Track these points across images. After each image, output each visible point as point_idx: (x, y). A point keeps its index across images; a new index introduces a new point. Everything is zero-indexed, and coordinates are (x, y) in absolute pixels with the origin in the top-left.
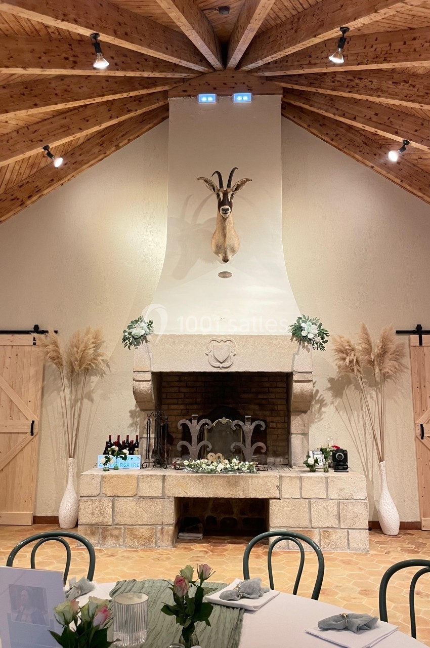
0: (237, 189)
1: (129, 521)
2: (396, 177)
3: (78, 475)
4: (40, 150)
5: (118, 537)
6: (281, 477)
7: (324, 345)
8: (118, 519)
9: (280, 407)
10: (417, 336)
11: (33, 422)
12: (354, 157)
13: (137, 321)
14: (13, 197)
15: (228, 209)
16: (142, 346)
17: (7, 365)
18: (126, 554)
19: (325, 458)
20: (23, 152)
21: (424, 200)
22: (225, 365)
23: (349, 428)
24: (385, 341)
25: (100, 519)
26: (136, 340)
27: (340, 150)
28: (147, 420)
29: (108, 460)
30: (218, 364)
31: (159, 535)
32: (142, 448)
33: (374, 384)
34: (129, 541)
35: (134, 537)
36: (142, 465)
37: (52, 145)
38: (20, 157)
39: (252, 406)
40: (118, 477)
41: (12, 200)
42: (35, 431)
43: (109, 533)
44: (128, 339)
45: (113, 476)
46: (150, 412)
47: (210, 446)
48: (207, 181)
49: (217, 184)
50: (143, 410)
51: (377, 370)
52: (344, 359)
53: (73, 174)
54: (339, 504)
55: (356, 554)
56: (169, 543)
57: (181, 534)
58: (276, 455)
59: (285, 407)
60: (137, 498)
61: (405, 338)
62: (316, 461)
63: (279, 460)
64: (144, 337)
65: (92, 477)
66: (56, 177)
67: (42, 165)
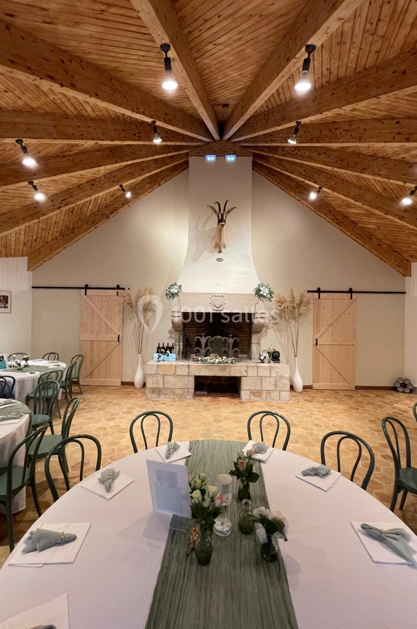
0: (228, 212)
1: (172, 387)
2: (313, 207)
3: (144, 362)
4: (118, 187)
5: (166, 394)
6: (248, 366)
7: (271, 299)
8: (166, 386)
9: (246, 330)
10: (318, 294)
11: (119, 335)
12: (290, 194)
13: (173, 285)
14: (102, 213)
15: (224, 225)
16: (176, 299)
17: (104, 305)
18: (171, 403)
19: (269, 356)
20: (109, 189)
21: (326, 220)
22: (220, 309)
23: (280, 340)
24: (302, 296)
25: (157, 386)
26: (173, 295)
27: (282, 189)
28: (178, 336)
29: (160, 357)
30: (216, 308)
31: (186, 393)
32: (176, 350)
33: (294, 318)
34: (172, 396)
35: (174, 394)
36: (176, 359)
37: (124, 185)
38: (107, 191)
39: (232, 329)
40: (166, 365)
41: (102, 215)
42: (120, 340)
43: (161, 393)
44: (169, 294)
45: (163, 365)
46: (180, 332)
47: (211, 350)
48: (212, 208)
49: (217, 209)
50: (176, 331)
51: (296, 311)
52: (281, 306)
53: (135, 200)
54: (276, 379)
55: (284, 403)
56: (192, 397)
57: (197, 392)
58: (243, 353)
59: (248, 329)
60: (175, 376)
61: (311, 294)
62: (265, 358)
63: (245, 356)
64: (177, 294)
65: (153, 366)
66: (126, 202)
67: (118, 195)
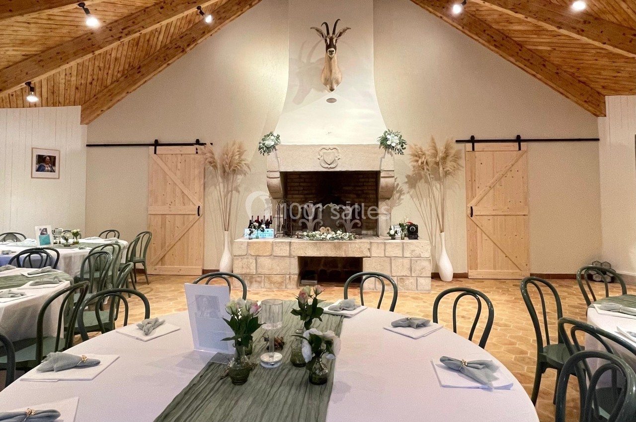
0: (340, 36)
1: (267, 272)
2: (459, 25)
3: (232, 242)
4: (195, 9)
5: (260, 282)
6: (371, 243)
7: (403, 151)
8: (260, 271)
9: (371, 196)
10: (471, 144)
11: (199, 207)
12: (427, 10)
13: (268, 135)
14: (176, 46)
15: (333, 51)
16: (272, 154)
17: (179, 167)
18: (266, 293)
19: (402, 230)
20: (182, 12)
21: (480, 42)
22: (332, 166)
23: (420, 210)
24: (447, 148)
25: (248, 271)
26: (269, 149)
27: (417, 4)
28: (277, 205)
29: (252, 232)
30: (327, 166)
31: (287, 281)
32: (274, 224)
33: (438, 179)
34: (267, 285)
35: (271, 282)
36: (275, 236)
37: (203, 6)
38: (180, 16)
39: (352, 196)
40: (259, 243)
41: (176, 48)
42: (201, 213)
43: (254, 280)
44: (263, 148)
45: (255, 243)
46: (279, 200)
47: (322, 223)
48: (317, 30)
49: (325, 32)
50: (275, 198)
51: (441, 169)
52: (417, 161)
53: (219, 27)
54: (411, 260)
55: (421, 293)
56: (295, 286)
57: (302, 281)
58: (368, 228)
59: (375, 196)
60: (272, 257)
61: (462, 145)
62: (396, 232)
63: (371, 232)
64: (274, 147)
65: (242, 243)
66: (206, 30)
67: (197, 21)
